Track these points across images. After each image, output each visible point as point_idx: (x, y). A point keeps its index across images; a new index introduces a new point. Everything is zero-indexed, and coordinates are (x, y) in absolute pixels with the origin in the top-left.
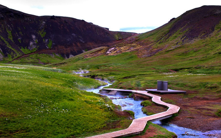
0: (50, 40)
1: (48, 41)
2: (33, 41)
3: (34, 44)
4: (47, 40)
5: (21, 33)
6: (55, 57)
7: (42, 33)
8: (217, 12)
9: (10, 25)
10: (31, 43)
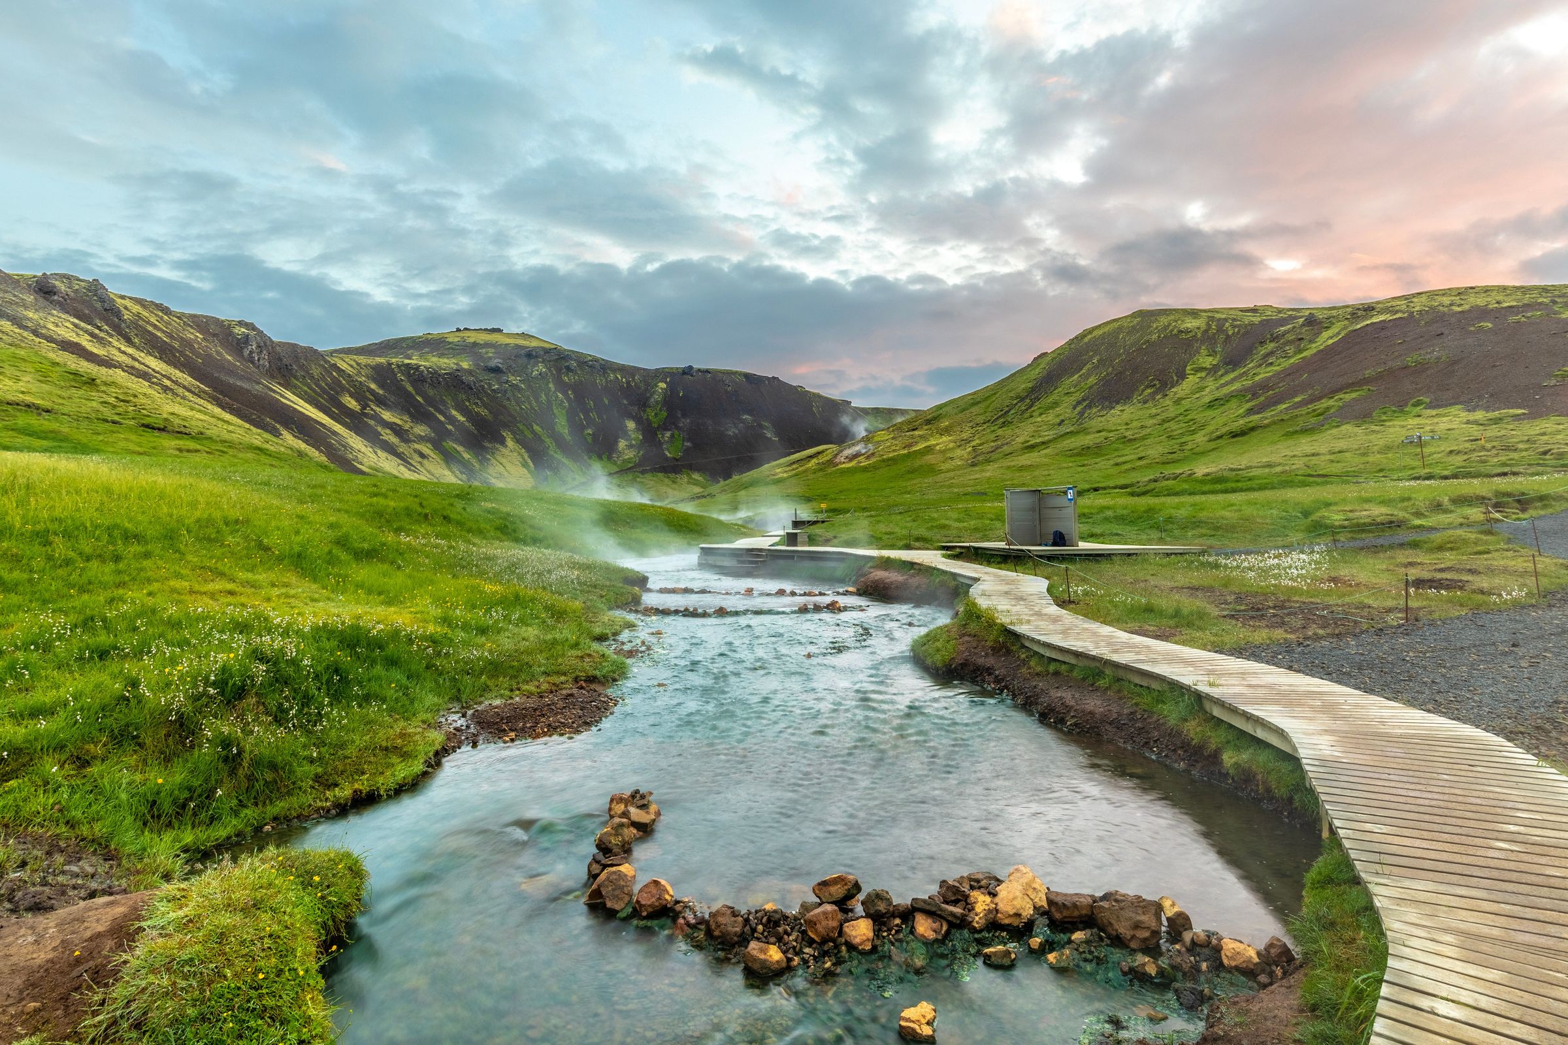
0: (676, 432)
1: (672, 436)
2: (628, 438)
3: (630, 446)
4: (668, 434)
5: (593, 415)
6: (689, 483)
7: (656, 414)
8: (1189, 325)
9: (565, 394)
10: (622, 444)
